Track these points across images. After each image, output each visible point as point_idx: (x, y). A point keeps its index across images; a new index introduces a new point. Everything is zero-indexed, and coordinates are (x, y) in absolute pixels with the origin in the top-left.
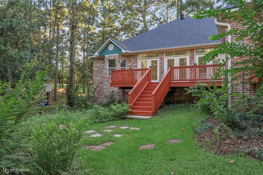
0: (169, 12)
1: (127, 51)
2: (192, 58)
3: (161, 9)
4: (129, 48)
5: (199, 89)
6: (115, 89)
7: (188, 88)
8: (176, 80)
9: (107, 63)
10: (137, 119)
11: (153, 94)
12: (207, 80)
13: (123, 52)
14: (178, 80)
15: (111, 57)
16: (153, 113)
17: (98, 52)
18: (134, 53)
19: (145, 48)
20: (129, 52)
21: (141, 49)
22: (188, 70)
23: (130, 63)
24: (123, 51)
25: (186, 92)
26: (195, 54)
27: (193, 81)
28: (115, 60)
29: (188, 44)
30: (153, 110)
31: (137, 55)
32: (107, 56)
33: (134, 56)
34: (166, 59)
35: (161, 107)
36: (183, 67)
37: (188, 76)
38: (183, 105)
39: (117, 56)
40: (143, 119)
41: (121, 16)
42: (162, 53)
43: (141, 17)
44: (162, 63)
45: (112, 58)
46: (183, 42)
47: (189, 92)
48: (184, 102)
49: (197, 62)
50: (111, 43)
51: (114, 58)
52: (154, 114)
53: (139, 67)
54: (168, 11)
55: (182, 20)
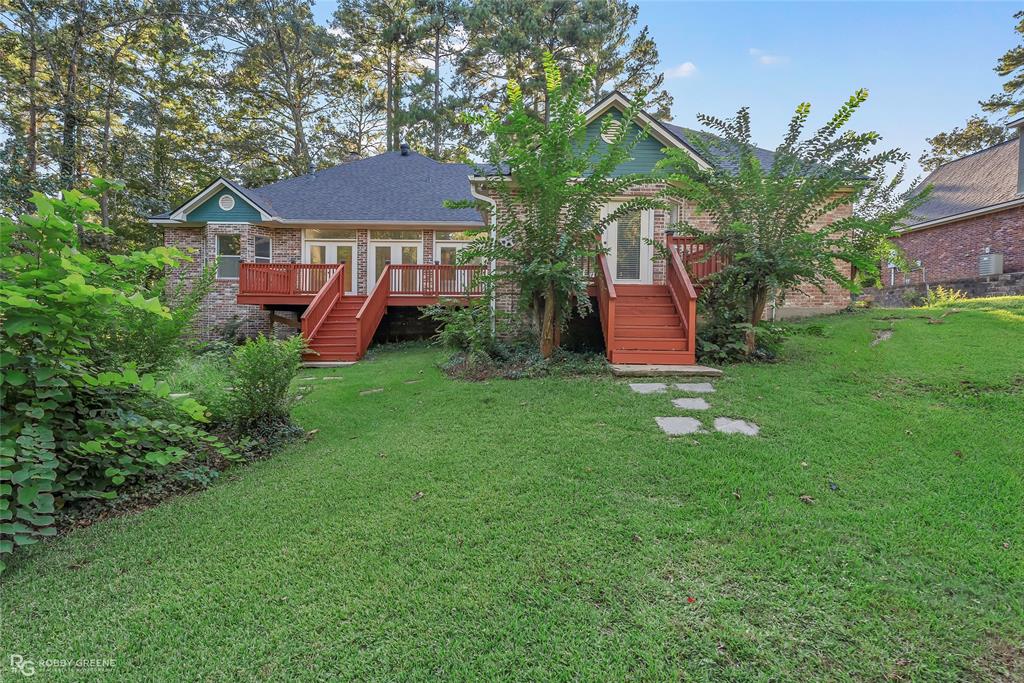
0: (364, 118)
1: (275, 218)
2: (428, 249)
3: (344, 106)
4: (279, 212)
5: (444, 308)
6: (240, 312)
7: (424, 307)
8: (395, 293)
9: (214, 244)
10: (326, 368)
11: (358, 316)
12: (458, 293)
13: (263, 219)
14: (399, 293)
15: (228, 229)
16: (358, 355)
17: (184, 212)
18: (294, 225)
19: (320, 216)
20: (281, 220)
21: (312, 218)
22: (419, 273)
23: (281, 247)
24: (265, 217)
25: (421, 314)
26: (435, 241)
27: (429, 296)
28: (238, 236)
29: (421, 219)
30: (358, 349)
31: (300, 230)
32: (213, 225)
33: (294, 231)
34: (372, 246)
35: (371, 347)
36: (409, 266)
37: (419, 285)
38: (411, 343)
39: (247, 228)
40: (338, 367)
41: (224, 105)
42: (363, 230)
43: (291, 119)
44: (363, 255)
45: (231, 231)
46: (409, 211)
47: (427, 313)
48: (414, 338)
49: (437, 257)
50: (225, 190)
51: (236, 232)
52: (360, 357)
53: (306, 259)
54: (361, 115)
55: (403, 158)
